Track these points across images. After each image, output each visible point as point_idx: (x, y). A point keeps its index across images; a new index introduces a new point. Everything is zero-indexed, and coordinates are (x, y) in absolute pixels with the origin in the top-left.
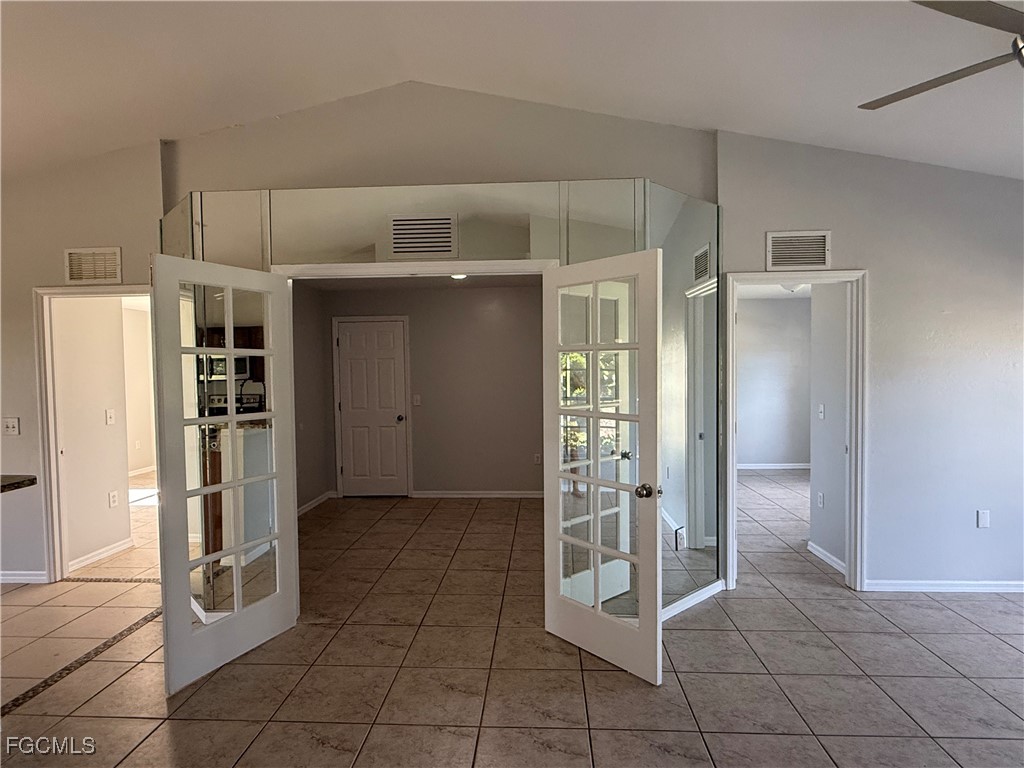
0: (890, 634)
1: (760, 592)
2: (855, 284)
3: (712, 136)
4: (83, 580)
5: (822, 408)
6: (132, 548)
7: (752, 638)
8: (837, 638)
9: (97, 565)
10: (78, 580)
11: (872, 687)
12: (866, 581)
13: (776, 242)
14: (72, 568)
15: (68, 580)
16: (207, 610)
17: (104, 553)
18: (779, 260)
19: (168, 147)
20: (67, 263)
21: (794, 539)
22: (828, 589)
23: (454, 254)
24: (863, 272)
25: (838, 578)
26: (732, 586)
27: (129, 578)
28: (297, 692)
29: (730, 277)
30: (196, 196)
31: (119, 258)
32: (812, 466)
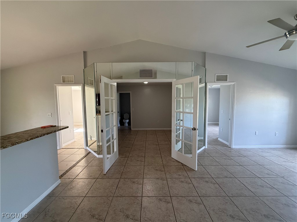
0: (242, 157)
1: (212, 149)
2: (233, 85)
3: (204, 53)
4: (66, 148)
5: (222, 111)
6: (75, 141)
7: (215, 158)
8: (232, 158)
9: (69, 145)
10: (65, 148)
11: (243, 167)
12: (233, 146)
13: (217, 76)
14: (64, 146)
15: (63, 148)
16: (98, 154)
17: (69, 143)
18: (218, 80)
19: (85, 53)
20: (62, 79)
21: (215, 138)
22: (225, 148)
23: (153, 77)
24: (234, 83)
25: (227, 146)
26: (206, 147)
27: (77, 148)
28: (124, 171)
29: (208, 83)
30: (95, 64)
31: (74, 77)
32: (219, 123)
